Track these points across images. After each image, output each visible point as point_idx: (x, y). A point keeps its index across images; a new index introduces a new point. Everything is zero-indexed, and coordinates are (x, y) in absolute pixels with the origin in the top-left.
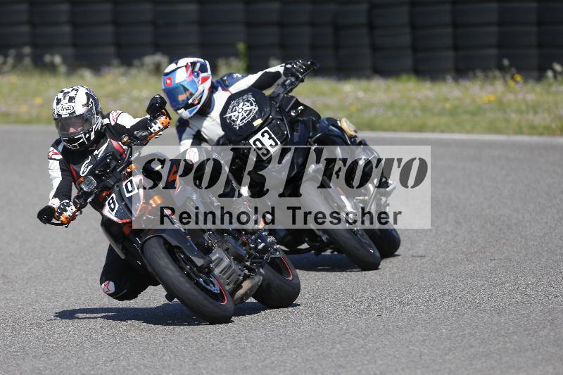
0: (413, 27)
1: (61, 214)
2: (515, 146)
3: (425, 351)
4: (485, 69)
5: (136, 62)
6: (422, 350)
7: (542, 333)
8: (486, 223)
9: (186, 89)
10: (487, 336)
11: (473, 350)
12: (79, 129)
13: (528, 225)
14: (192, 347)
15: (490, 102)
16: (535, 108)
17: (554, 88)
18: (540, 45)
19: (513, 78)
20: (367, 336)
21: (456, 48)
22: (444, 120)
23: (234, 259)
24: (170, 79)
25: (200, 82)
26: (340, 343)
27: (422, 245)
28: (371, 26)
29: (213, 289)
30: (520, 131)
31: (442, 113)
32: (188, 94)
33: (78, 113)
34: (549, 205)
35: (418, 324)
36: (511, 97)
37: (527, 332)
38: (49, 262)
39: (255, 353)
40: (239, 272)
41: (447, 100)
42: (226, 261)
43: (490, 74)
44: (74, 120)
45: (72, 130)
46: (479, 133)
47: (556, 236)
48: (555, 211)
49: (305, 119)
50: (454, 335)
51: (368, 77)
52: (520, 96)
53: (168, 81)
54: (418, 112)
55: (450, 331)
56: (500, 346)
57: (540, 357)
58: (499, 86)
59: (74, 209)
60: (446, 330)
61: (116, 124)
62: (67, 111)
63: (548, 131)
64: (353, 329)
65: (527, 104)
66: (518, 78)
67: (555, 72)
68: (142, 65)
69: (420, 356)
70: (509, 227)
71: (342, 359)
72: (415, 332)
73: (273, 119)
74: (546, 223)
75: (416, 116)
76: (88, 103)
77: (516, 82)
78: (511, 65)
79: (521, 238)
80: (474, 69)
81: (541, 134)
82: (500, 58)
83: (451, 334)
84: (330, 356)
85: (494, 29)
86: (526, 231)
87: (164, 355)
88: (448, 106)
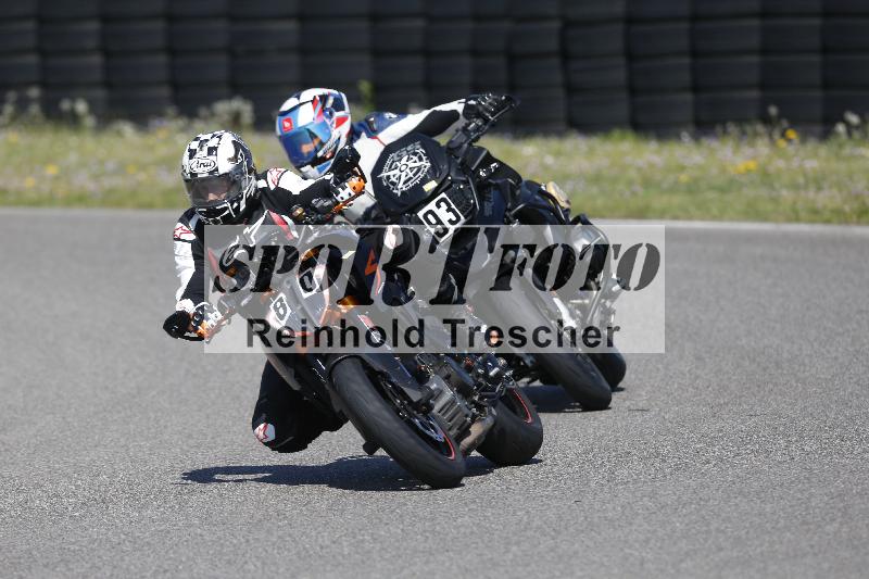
0: (630, 56)
1: (199, 323)
2: (787, 239)
3: (649, 556)
4: (741, 121)
5: (203, 111)
6: (644, 554)
7: (830, 528)
8: (743, 358)
9: (313, 136)
10: (743, 532)
11: (722, 554)
12: (223, 196)
13: (807, 361)
14: (289, 550)
15: (748, 171)
16: (818, 182)
17: (847, 151)
18: (826, 85)
19: (783, 135)
20: (559, 533)
21: (696, 89)
22: (677, 200)
23: (458, 391)
24: (289, 120)
25: (334, 125)
26: (518, 543)
27: (644, 393)
28: (565, 55)
29: (434, 435)
30: (795, 218)
31: (674, 189)
32: (316, 142)
33: (221, 171)
34: (840, 330)
35: (637, 514)
36: (781, 164)
37: (806, 527)
38: (69, 420)
39: (386, 560)
40: (466, 411)
41: (682, 168)
42: (449, 394)
43: (748, 129)
44: (215, 182)
45: (212, 197)
46: (732, 220)
47: (851, 378)
48: (849, 340)
49: (499, 181)
50: (694, 531)
51: (561, 134)
52: (795, 163)
53: (287, 124)
54: (638, 189)
55: (687, 525)
56: (764, 548)
57: (826, 566)
58: (762, 147)
59: (220, 317)
60: (681, 523)
61: (277, 188)
62: (206, 169)
63: (839, 216)
64: (537, 522)
65: (805, 175)
66: (792, 134)
67: (849, 126)
68: (213, 115)
69: (642, 564)
70: (778, 365)
71: (520, 569)
72: (634, 528)
73: (452, 182)
74: (836, 358)
75: (634, 194)
76: (236, 156)
77: (789, 141)
78: (780, 116)
79: (797, 382)
80: (723, 123)
81: (827, 222)
82: (764, 104)
83: (689, 530)
84: (502, 563)
85: (755, 59)
86: (804, 372)
87: (246, 563)
88: (684, 178)
